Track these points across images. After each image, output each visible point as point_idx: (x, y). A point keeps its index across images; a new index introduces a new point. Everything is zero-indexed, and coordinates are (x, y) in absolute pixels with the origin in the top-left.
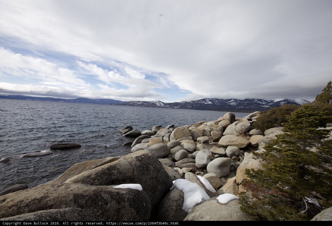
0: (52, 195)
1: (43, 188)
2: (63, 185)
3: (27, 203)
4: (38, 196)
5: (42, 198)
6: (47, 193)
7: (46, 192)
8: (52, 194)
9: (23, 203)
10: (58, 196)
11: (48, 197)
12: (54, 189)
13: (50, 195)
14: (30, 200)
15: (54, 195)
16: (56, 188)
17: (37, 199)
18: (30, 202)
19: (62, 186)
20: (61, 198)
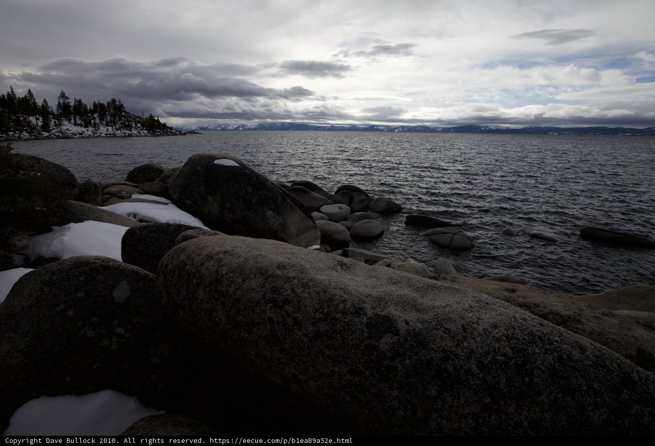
0: (588, 323)
1: (573, 303)
2: (614, 316)
3: (544, 312)
4: (564, 313)
5: (569, 318)
6: (579, 314)
7: (578, 312)
8: (590, 321)
9: (539, 308)
10: (601, 332)
11: (581, 322)
12: (594, 315)
13: (585, 322)
14: (547, 310)
15: (592, 324)
16: (598, 315)
17: (561, 316)
18: (549, 313)
19: (611, 317)
20: (608, 339)
